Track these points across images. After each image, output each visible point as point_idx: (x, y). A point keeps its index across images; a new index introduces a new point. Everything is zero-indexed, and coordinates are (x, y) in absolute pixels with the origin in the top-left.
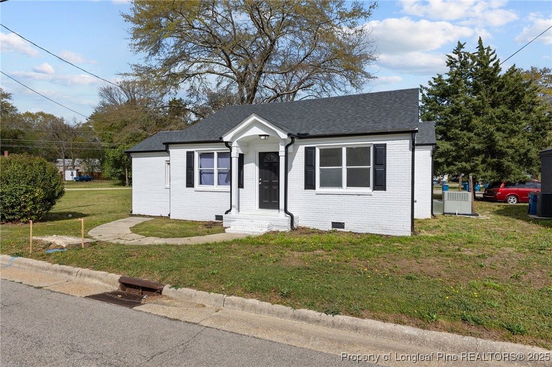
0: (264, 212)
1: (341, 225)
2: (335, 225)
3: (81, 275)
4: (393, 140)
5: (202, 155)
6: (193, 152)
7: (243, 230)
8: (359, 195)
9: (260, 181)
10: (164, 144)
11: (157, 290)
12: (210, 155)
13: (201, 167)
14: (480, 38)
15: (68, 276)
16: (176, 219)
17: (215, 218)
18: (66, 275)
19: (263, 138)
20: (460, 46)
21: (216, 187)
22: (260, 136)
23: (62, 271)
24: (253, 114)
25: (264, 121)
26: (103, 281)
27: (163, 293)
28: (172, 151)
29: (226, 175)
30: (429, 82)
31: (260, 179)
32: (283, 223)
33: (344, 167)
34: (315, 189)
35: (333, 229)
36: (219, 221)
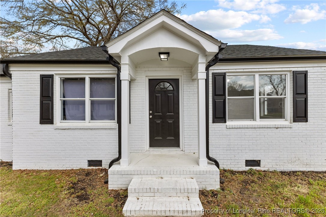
0: (160, 153)
1: (257, 163)
2: (249, 163)
5: (65, 81)
6: (51, 77)
8: (277, 128)
9: (150, 114)
13: (64, 97)
16: (22, 169)
17: (87, 163)
19: (162, 56)
21: (88, 123)
28: (16, 73)
31: (151, 112)
32: (212, 177)
33: (258, 97)
34: (225, 122)
35: (248, 168)
36: (94, 168)
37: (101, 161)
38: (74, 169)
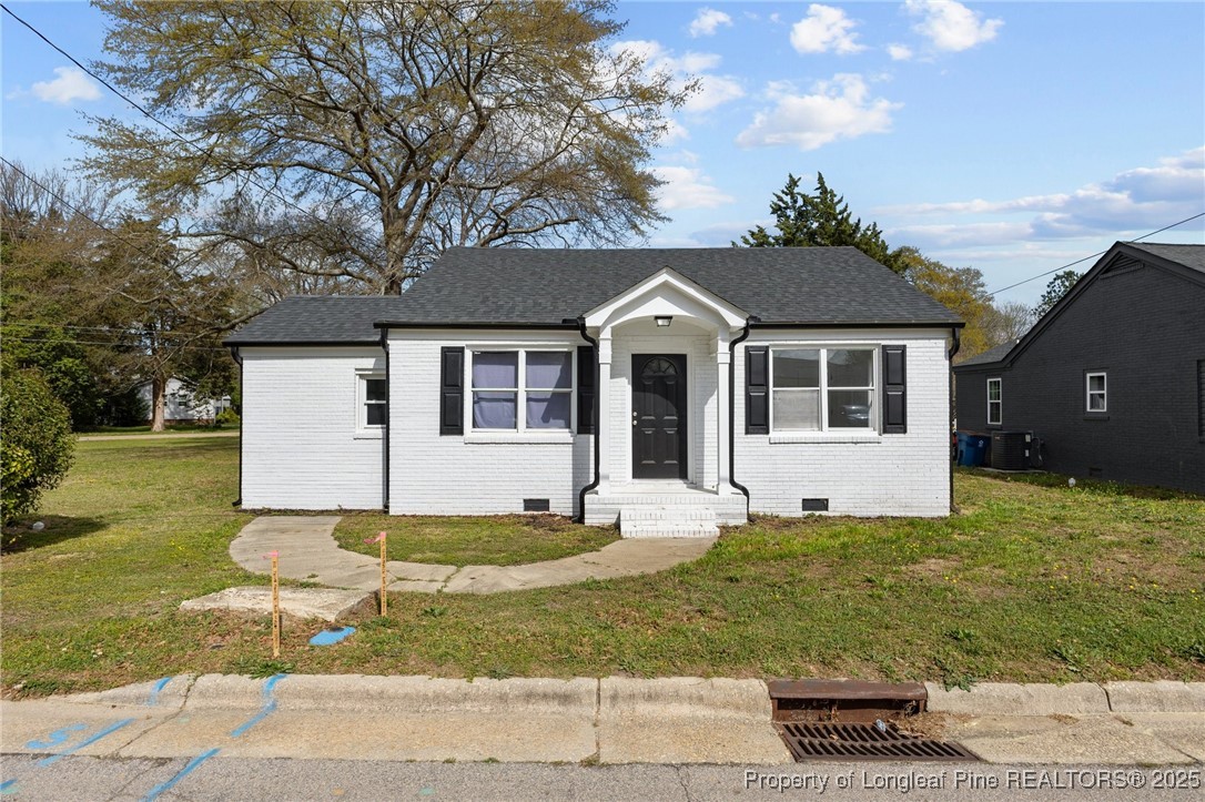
0: (652, 486)
1: (822, 504)
2: (809, 504)
3: (614, 698)
4: (916, 339)
5: (482, 358)
6: (461, 350)
7: (654, 528)
8: (856, 443)
9: (634, 418)
10: (376, 326)
11: (910, 701)
12: (510, 358)
13: (474, 386)
14: (820, 174)
15: (561, 709)
16: (408, 514)
17: (522, 505)
18: (554, 707)
19: (660, 322)
20: (793, 183)
21: (523, 433)
22: (657, 318)
23: (529, 696)
24: (664, 270)
25: (690, 286)
26: (712, 705)
27: (931, 706)
28: (398, 347)
29: (546, 404)
30: (743, 237)
31: (635, 414)
32: (736, 506)
33: (824, 387)
34: (767, 433)
35: (807, 513)
36: (535, 513)
37: (547, 501)
38: (500, 514)
